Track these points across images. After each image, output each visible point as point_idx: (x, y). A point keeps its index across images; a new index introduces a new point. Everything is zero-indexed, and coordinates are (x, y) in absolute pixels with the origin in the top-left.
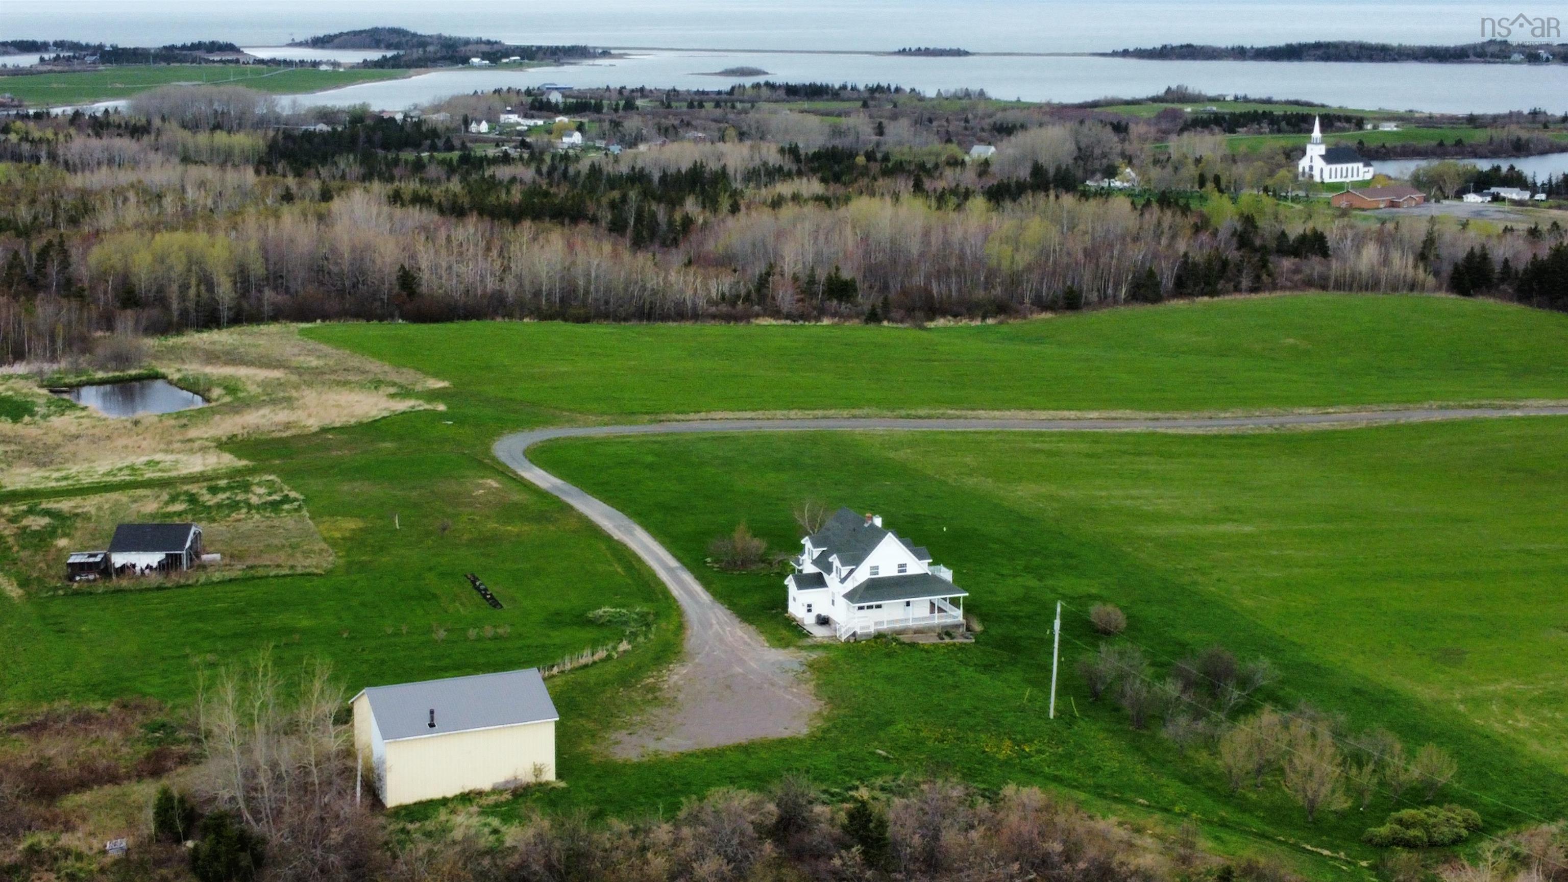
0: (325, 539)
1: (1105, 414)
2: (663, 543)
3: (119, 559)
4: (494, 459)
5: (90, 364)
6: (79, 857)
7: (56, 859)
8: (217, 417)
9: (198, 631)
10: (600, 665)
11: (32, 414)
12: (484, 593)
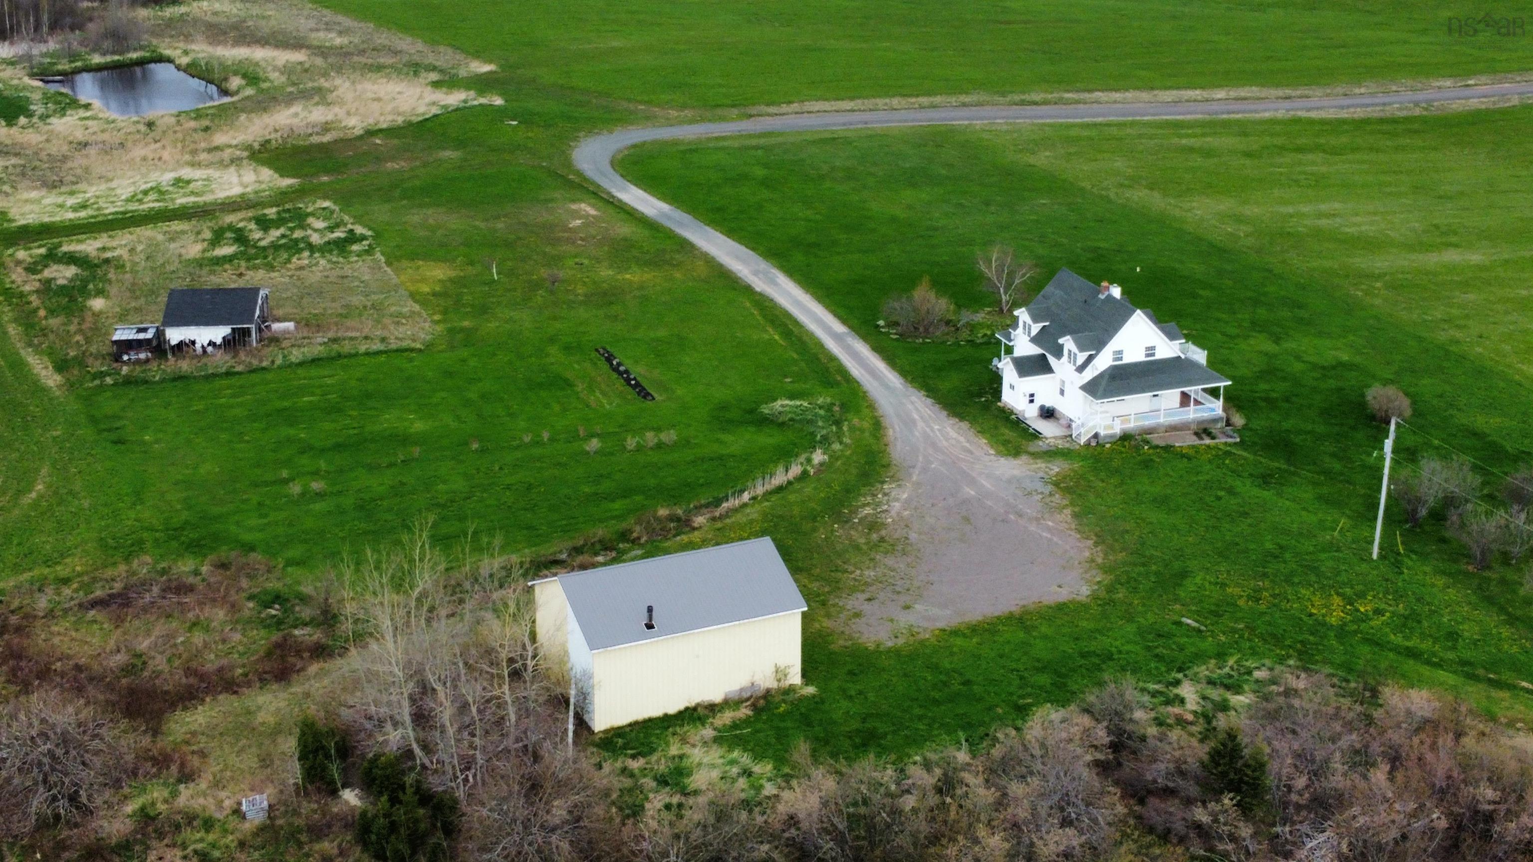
0: (413, 296)
1: (1233, 94)
2: (819, 299)
3: (175, 335)
4: (579, 174)
5: (81, 44)
6: (208, 824)
7: (178, 827)
8: (243, 117)
9: (289, 440)
10: (797, 486)
11: (30, 115)
12: (626, 377)
